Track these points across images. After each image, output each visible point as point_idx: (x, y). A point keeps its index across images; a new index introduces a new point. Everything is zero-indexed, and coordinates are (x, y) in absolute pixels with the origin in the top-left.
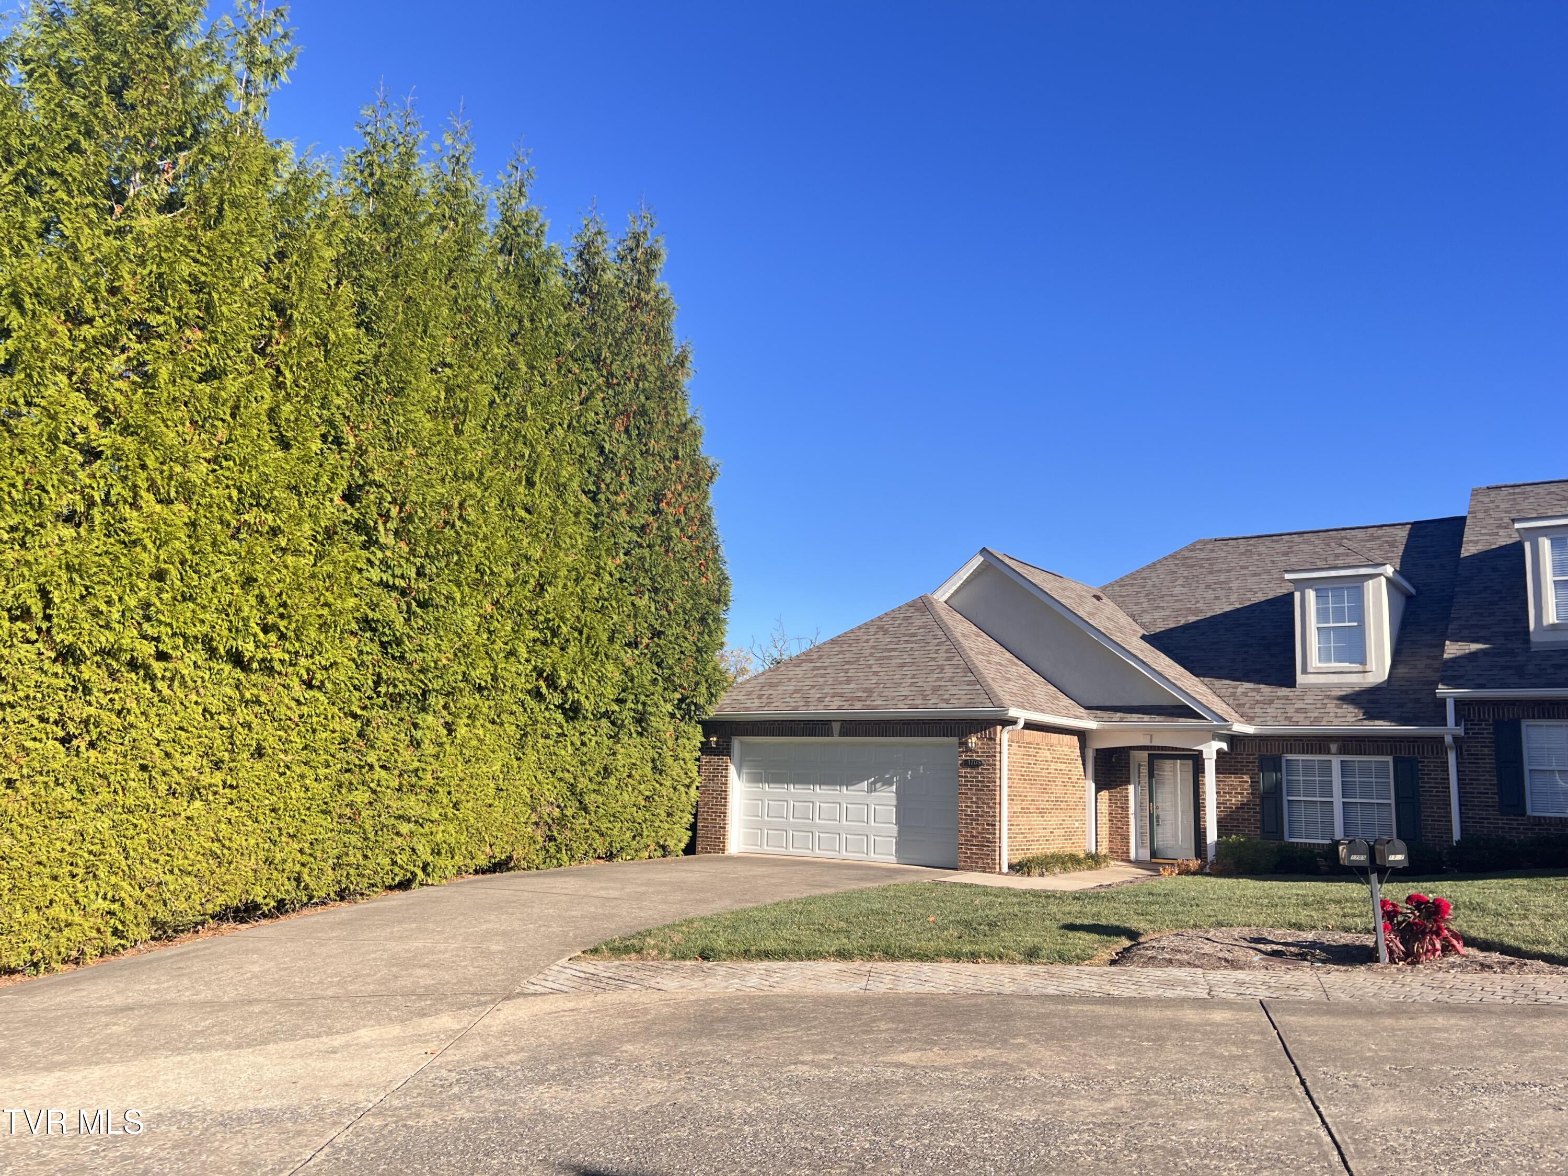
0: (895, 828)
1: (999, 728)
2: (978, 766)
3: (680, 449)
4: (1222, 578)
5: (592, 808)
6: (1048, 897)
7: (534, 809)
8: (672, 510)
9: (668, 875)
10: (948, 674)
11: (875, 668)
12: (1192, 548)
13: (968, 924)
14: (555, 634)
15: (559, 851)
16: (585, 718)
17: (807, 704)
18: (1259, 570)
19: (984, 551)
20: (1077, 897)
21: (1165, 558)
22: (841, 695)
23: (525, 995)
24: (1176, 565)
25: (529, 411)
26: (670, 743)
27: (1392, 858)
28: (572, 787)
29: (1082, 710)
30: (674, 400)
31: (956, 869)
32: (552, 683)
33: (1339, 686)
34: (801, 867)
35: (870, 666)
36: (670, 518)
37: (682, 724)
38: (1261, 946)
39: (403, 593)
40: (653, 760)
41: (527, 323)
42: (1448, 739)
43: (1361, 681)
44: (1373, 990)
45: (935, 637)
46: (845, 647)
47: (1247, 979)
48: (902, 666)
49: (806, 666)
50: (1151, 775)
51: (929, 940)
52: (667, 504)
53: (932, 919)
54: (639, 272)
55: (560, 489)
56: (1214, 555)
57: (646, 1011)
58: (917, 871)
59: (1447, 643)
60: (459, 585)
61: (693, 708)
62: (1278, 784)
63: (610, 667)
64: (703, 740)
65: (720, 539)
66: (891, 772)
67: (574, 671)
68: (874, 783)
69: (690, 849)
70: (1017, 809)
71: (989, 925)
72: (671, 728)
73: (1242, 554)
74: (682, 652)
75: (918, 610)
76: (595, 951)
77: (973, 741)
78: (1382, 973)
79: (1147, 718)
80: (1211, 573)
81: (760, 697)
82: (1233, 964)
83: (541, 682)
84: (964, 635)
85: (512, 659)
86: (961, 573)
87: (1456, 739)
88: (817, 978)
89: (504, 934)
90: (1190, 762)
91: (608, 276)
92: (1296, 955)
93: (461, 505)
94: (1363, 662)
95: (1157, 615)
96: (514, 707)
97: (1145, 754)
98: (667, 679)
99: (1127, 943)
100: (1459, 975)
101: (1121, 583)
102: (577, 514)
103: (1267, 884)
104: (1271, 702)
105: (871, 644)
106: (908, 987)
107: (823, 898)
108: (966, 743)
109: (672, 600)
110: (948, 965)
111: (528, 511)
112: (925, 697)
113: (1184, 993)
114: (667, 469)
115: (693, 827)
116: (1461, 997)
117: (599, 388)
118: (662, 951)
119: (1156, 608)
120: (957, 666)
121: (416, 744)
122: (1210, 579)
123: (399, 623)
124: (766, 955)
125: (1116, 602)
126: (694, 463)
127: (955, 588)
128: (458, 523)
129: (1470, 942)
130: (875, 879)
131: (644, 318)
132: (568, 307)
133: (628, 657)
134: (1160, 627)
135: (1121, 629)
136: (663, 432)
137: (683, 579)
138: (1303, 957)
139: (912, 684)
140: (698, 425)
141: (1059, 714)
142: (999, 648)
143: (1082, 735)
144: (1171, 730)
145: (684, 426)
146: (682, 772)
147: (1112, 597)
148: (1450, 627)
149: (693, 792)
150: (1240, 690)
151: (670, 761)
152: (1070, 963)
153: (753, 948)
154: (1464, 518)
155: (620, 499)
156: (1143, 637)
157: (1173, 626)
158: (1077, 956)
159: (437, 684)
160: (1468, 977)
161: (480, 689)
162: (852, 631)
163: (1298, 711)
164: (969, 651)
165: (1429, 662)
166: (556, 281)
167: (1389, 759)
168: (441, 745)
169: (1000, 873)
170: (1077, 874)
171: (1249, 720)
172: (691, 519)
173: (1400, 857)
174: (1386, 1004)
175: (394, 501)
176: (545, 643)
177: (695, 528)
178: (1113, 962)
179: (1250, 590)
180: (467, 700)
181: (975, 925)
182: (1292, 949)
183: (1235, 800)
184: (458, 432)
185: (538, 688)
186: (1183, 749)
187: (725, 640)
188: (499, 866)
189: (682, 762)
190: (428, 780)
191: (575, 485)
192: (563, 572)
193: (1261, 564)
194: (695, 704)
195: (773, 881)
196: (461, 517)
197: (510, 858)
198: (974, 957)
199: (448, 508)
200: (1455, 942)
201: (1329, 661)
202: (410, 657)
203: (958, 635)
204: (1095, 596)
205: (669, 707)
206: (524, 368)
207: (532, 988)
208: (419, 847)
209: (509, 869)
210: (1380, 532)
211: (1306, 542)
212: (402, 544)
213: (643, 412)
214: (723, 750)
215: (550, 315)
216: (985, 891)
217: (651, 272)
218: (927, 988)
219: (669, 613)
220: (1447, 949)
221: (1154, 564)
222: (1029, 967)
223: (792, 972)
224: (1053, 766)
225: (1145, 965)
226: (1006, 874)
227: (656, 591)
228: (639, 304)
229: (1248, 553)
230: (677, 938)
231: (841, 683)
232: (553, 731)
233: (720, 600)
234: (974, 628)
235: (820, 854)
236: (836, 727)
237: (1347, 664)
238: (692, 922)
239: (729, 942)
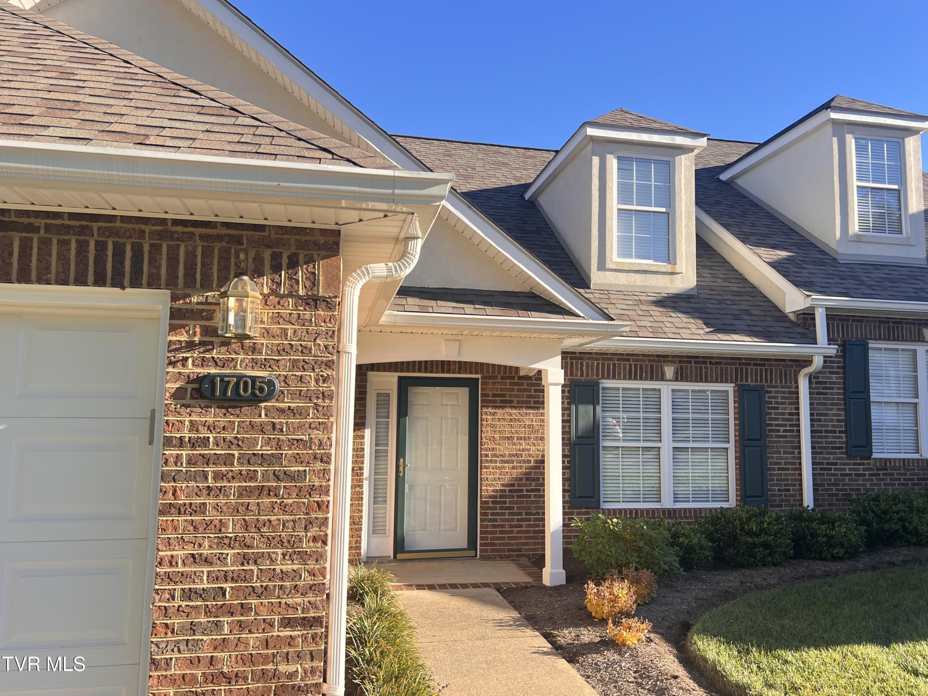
33: (643, 289)
42: (819, 361)
43: (668, 285)
50: (403, 412)
62: (597, 424)
90: (466, 391)
94: (673, 262)
97: (392, 378)
167: (730, 388)
201: (630, 256)
237: (651, 262)
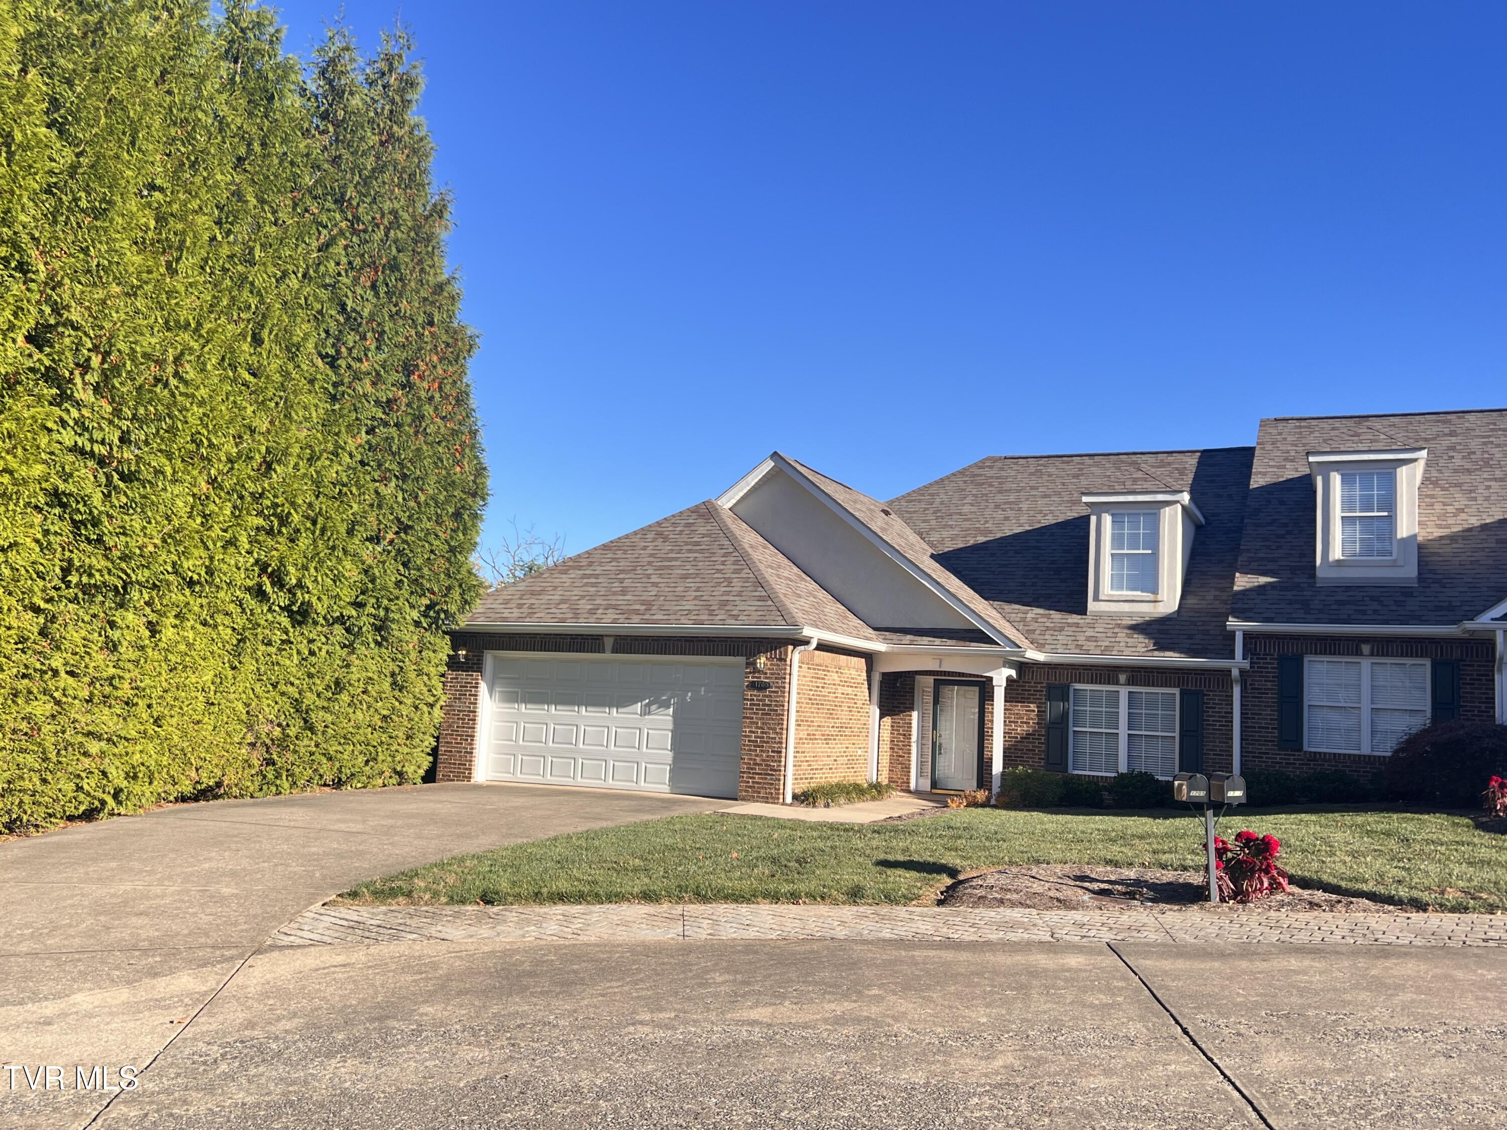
0: (668, 756)
1: (790, 648)
2: (765, 688)
3: (436, 314)
4: (1012, 498)
5: (320, 727)
6: (846, 830)
7: (250, 728)
8: (425, 385)
9: (414, 806)
10: (737, 585)
11: (654, 579)
12: (981, 465)
13: (774, 861)
14: (284, 520)
15: (278, 776)
16: (315, 623)
17: (576, 616)
18: (1049, 492)
19: (775, 456)
20: (877, 829)
21: (953, 474)
22: (615, 607)
23: (274, 947)
24: (965, 482)
25: (257, 253)
26: (413, 655)
27: (1231, 794)
28: (297, 703)
29: (871, 631)
30: (431, 255)
31: (736, 799)
32: (278, 580)
33: (1130, 615)
34: (566, 798)
35: (649, 576)
36: (423, 394)
37: (428, 634)
38: (1087, 885)
39: (102, 462)
40: (393, 674)
41: (257, 147)
42: (1235, 673)
43: (1152, 610)
44: (1213, 930)
45: (721, 547)
46: (620, 554)
47: (1086, 919)
48: (685, 577)
49: (573, 574)
50: (936, 702)
51: (741, 879)
52: (419, 376)
53: (735, 855)
54: (393, 102)
55: (292, 351)
56: (1003, 473)
57: (435, 966)
58: (694, 802)
59: (1237, 575)
60: (169, 456)
61: (442, 616)
62: (1065, 714)
63: (348, 564)
64: (452, 653)
65: (479, 423)
66: (669, 693)
67: (305, 568)
68: (649, 705)
69: (430, 777)
70: (803, 735)
71: (798, 861)
72: (415, 638)
73: (1031, 474)
74: (432, 551)
75: (701, 516)
76: (354, 895)
77: (762, 661)
78: (1216, 913)
79: (938, 641)
80: (1000, 492)
81: (520, 606)
82: (1065, 904)
83: (265, 578)
84: (751, 546)
85: (232, 550)
86: (749, 478)
87: (1242, 672)
88: (625, 924)
89: (234, 874)
90: (977, 689)
91: (356, 102)
92: (1124, 894)
93: (177, 360)
94: (1155, 591)
95: (945, 534)
96: (232, 607)
97: (930, 680)
98: (414, 582)
99: (949, 881)
100: (1291, 914)
101: (908, 498)
102: (312, 382)
103: (1061, 818)
104: (1061, 630)
105: (649, 551)
106: (729, 932)
107: (605, 832)
108: (754, 663)
109: (422, 490)
110: (767, 907)
111: (254, 375)
112: (711, 613)
113: (1026, 936)
114: (420, 336)
115: (434, 752)
116: (1302, 938)
117: (342, 233)
118: (436, 894)
119: (945, 527)
120: (747, 580)
121: (112, 647)
122: (1000, 498)
123: (97, 499)
124: (560, 898)
125: (902, 518)
126: (454, 334)
127: (741, 494)
128: (173, 382)
129: (1292, 880)
130: (652, 810)
131: (400, 157)
132: (306, 133)
133: (368, 553)
134: (949, 546)
135: (911, 546)
136: (418, 292)
137: (437, 467)
138: (1131, 896)
139: (696, 598)
140: (455, 288)
141: (850, 634)
142: (786, 561)
143: (869, 657)
144: (962, 655)
145: (440, 288)
146: (425, 689)
147: (900, 513)
148: (1240, 558)
149: (437, 712)
150: (1030, 616)
151: (412, 675)
152: (897, 904)
153: (545, 890)
154: (1253, 449)
155: (365, 366)
156: (932, 556)
157: (961, 546)
158: (904, 896)
159: (142, 575)
160: (1300, 916)
161: (191, 583)
162: (627, 537)
163: (1089, 639)
164: (758, 564)
165: (1218, 593)
166: (293, 101)
167: (1176, 691)
168: (142, 648)
169: (784, 804)
170: (861, 805)
171: (1040, 647)
172: (446, 397)
173: (1238, 793)
174: (1233, 944)
175: (95, 348)
176: (270, 532)
177: (450, 408)
178: (940, 903)
179: (1041, 512)
180: (176, 597)
181: (784, 862)
182: (1119, 888)
183: (1021, 730)
184: (172, 271)
185: (260, 585)
186: (971, 675)
187: (478, 540)
188: (204, 794)
189: (425, 678)
190: (125, 690)
191: (310, 346)
192: (296, 450)
193: (1051, 486)
194: (446, 612)
195: (539, 813)
196: (176, 374)
197: (219, 784)
198: (794, 898)
199: (160, 363)
200: (1281, 880)
201: (1121, 588)
202: (109, 541)
203: (746, 546)
204: (884, 511)
205: (415, 614)
206: (253, 201)
207: (287, 940)
208: (112, 771)
209: (216, 797)
210: (1170, 459)
211: (1096, 465)
212: (103, 402)
213: (394, 266)
214: (474, 665)
215: (284, 141)
216: (780, 824)
217: (406, 103)
218: (752, 934)
219: (419, 504)
220: (1275, 887)
221: (942, 480)
222: (855, 908)
223: (594, 918)
224: (840, 690)
225: (975, 905)
226: (791, 805)
227: (404, 477)
228: (391, 139)
229: (1038, 473)
230: (451, 880)
231: (615, 594)
232: (278, 636)
233: (477, 492)
234: (761, 539)
235: (583, 782)
236: (609, 643)
237: (1139, 593)
238: (462, 860)
239: (514, 883)
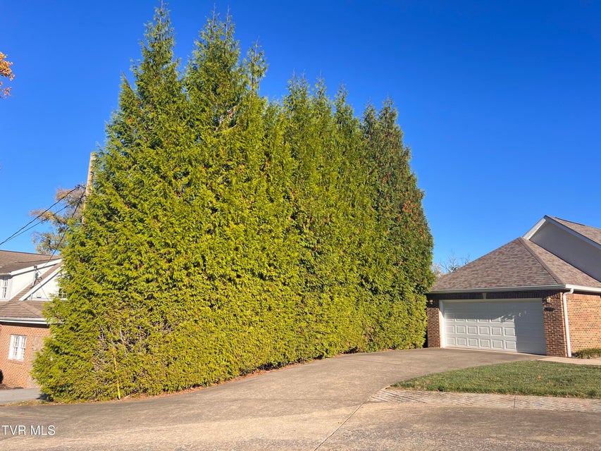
0: (515, 338)
1: (561, 293)
2: (552, 310)
3: (409, 187)
5: (386, 329)
7: (364, 329)
8: (407, 211)
9: (418, 356)
10: (534, 269)
11: (500, 270)
13: (557, 380)
14: (366, 261)
15: (374, 345)
16: (380, 293)
17: (471, 286)
19: (546, 217)
22: (485, 282)
23: (370, 402)
25: (351, 179)
26: (414, 303)
28: (377, 320)
30: (405, 168)
31: (546, 355)
32: (367, 281)
34: (474, 353)
35: (497, 269)
36: (407, 214)
37: (418, 295)
39: (313, 249)
40: (408, 310)
41: (348, 148)
45: (526, 255)
46: (485, 261)
48: (512, 268)
49: (468, 270)
51: (540, 386)
52: (405, 208)
53: (539, 377)
54: (388, 122)
55: (364, 207)
57: (420, 411)
58: (528, 356)
60: (331, 245)
61: (422, 289)
63: (388, 273)
64: (427, 301)
65: (427, 221)
66: (511, 313)
67: (375, 276)
68: (504, 318)
69: (425, 345)
70: (573, 328)
71: (567, 380)
72: (414, 297)
74: (416, 267)
75: (517, 244)
76: (395, 386)
77: (549, 299)
81: (450, 283)
83: (363, 280)
84: (540, 254)
85: (352, 272)
86: (536, 227)
88: (491, 401)
89: (359, 377)
91: (377, 126)
93: (330, 216)
96: (354, 290)
98: (411, 277)
102: (371, 216)
105: (497, 259)
106: (534, 407)
107: (488, 366)
108: (546, 300)
109: (410, 246)
110: (551, 398)
111: (353, 216)
112: (524, 281)
114: (404, 195)
115: (426, 337)
117: (376, 168)
118: (422, 387)
120: (538, 267)
121: (321, 305)
123: (312, 261)
124: (467, 390)
126: (415, 192)
127: (533, 233)
128: (330, 223)
130: (508, 359)
131: (391, 139)
132: (362, 139)
133: (394, 269)
136: (402, 181)
137: (414, 238)
139: (517, 276)
140: (415, 177)
141: (590, 286)
142: (557, 258)
145: (410, 178)
146: (420, 314)
149: (425, 322)
151: (414, 310)
153: (461, 387)
155: (387, 208)
159: (326, 282)
161: (341, 283)
162: (487, 255)
164: (543, 260)
166: (358, 131)
168: (329, 305)
169: (568, 357)
172: (415, 214)
175: (308, 217)
176: (363, 265)
177: (417, 217)
180: (337, 288)
181: (561, 380)
184: (327, 190)
185: (362, 282)
187: (432, 261)
188: (352, 351)
189: (419, 310)
190: (326, 318)
191: (369, 205)
192: (368, 238)
194: (423, 287)
195: (463, 359)
196: (330, 221)
197: (356, 348)
198: (563, 395)
199: (326, 218)
202: (317, 273)
203: (537, 254)
205: (413, 289)
206: (348, 164)
207: (374, 400)
208: (324, 344)
209: (356, 352)
212: (312, 232)
213: (393, 174)
214: (436, 305)
215: (356, 143)
217: (392, 121)
218: (543, 408)
219: (409, 251)
223: (480, 398)
224: (589, 309)
227: (403, 243)
228: (389, 134)
230: (428, 382)
231: (485, 276)
232: (369, 298)
233: (429, 245)
234: (544, 250)
235: (481, 348)
236: (484, 295)
238: (432, 375)
239: (450, 384)
